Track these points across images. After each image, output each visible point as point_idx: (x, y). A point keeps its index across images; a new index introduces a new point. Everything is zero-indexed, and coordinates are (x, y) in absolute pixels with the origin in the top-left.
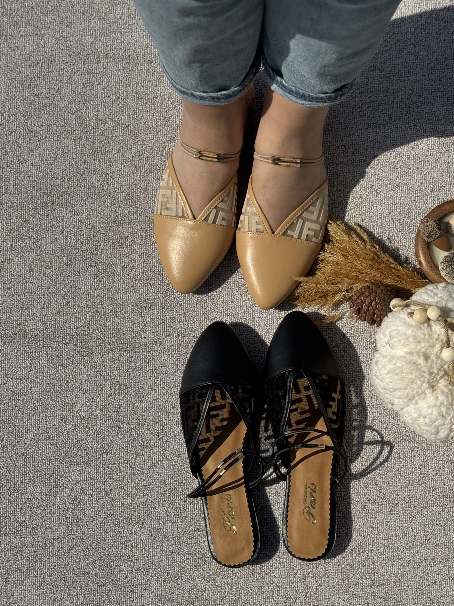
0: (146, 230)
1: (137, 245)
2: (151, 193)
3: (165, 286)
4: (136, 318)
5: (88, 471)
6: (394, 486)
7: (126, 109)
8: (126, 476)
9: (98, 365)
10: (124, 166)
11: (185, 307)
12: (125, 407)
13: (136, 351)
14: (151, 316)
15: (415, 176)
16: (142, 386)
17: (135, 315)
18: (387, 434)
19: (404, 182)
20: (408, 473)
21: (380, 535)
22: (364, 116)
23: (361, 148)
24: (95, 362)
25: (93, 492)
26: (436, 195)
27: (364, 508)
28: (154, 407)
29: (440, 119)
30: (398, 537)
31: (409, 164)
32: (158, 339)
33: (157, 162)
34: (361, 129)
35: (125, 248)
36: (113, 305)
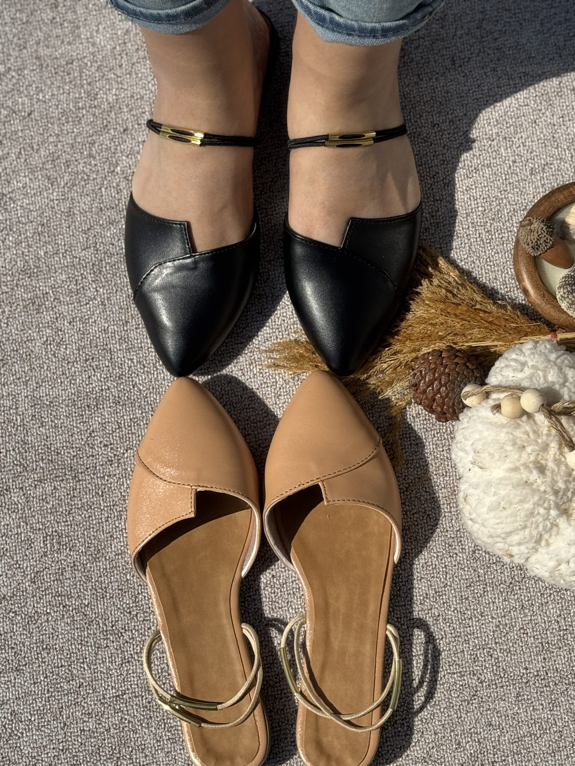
0: (76, 281)
1: (65, 305)
2: (79, 219)
3: (117, 368)
4: (75, 425)
5: (21, 684)
6: (519, 655)
7: (23, 86)
8: (82, 683)
9: (20, 508)
10: (30, 179)
11: (152, 399)
12: (70, 572)
13: (80, 478)
14: (99, 419)
15: (503, 151)
16: (95, 534)
17: (73, 420)
18: (499, 571)
19: (486, 162)
20: (540, 631)
21: (505, 736)
22: (410, 62)
23: (412, 114)
24: (15, 504)
25: (31, 715)
26: (539, 178)
27: (474, 696)
28: (119, 567)
29: (533, 55)
30: (533, 737)
31: (491, 132)
32: (115, 455)
33: (83, 167)
34: (409, 85)
35: (45, 313)
36: (35, 408)
